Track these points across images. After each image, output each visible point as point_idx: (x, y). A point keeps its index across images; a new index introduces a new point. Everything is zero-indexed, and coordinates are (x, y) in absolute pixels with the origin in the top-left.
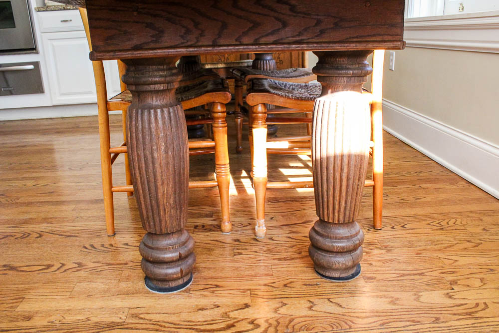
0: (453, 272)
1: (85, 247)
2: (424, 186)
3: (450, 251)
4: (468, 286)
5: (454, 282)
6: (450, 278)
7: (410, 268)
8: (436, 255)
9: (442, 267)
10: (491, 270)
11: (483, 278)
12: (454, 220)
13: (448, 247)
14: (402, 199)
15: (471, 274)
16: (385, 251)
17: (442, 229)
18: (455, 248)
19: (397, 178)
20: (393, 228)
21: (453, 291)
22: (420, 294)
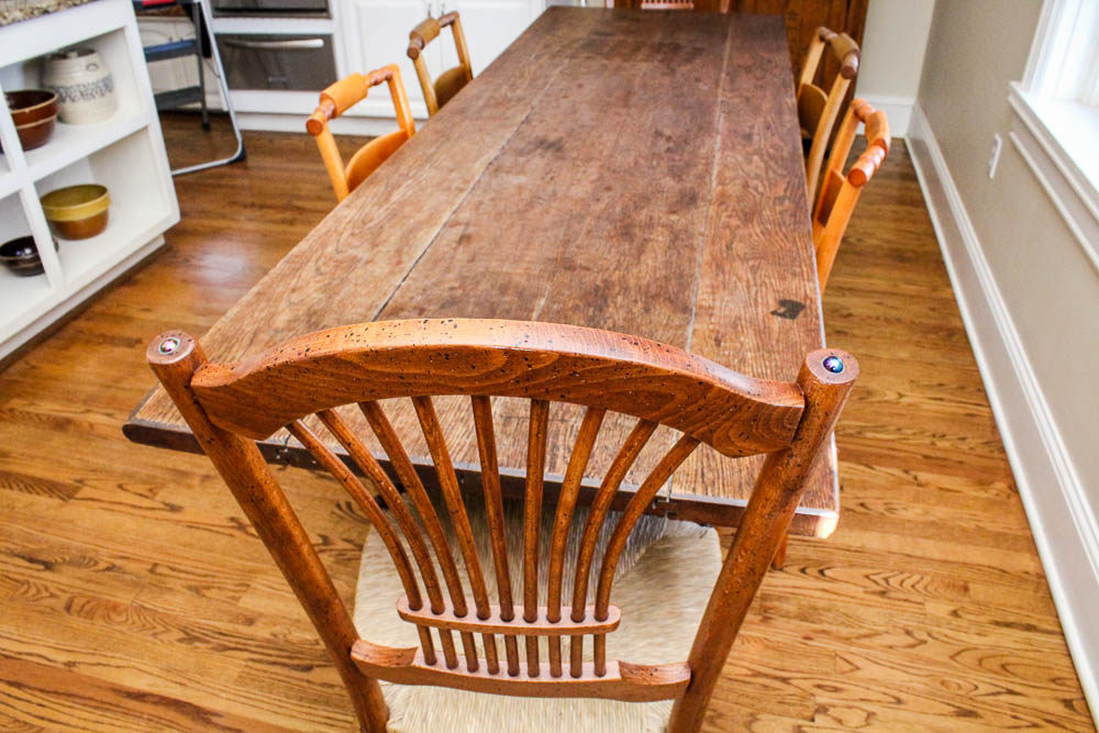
0: (836, 690)
1: (339, 506)
2: (923, 476)
3: (862, 646)
4: (840, 721)
5: (822, 709)
6: (823, 698)
7: (777, 663)
8: (832, 648)
9: (827, 674)
10: (899, 701)
11: (874, 714)
12: (916, 577)
13: (866, 636)
14: (862, 505)
15: (862, 700)
16: (760, 618)
17: (883, 593)
18: (877, 641)
19: (889, 444)
20: (803, 571)
21: (812, 724)
22: (759, 717)
